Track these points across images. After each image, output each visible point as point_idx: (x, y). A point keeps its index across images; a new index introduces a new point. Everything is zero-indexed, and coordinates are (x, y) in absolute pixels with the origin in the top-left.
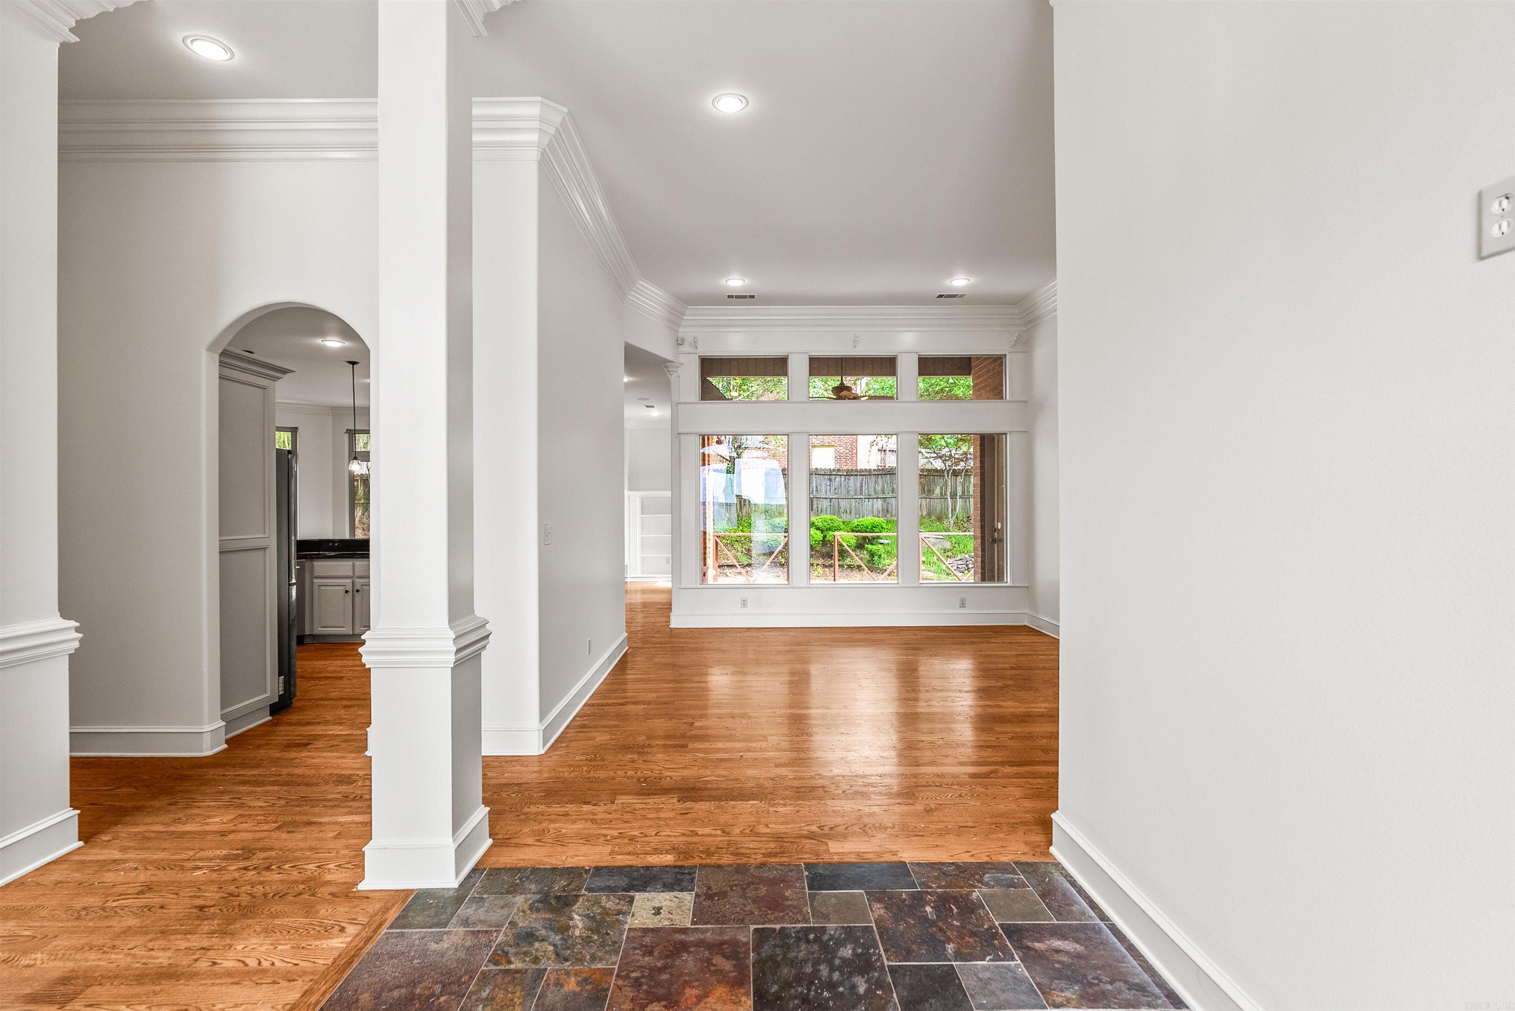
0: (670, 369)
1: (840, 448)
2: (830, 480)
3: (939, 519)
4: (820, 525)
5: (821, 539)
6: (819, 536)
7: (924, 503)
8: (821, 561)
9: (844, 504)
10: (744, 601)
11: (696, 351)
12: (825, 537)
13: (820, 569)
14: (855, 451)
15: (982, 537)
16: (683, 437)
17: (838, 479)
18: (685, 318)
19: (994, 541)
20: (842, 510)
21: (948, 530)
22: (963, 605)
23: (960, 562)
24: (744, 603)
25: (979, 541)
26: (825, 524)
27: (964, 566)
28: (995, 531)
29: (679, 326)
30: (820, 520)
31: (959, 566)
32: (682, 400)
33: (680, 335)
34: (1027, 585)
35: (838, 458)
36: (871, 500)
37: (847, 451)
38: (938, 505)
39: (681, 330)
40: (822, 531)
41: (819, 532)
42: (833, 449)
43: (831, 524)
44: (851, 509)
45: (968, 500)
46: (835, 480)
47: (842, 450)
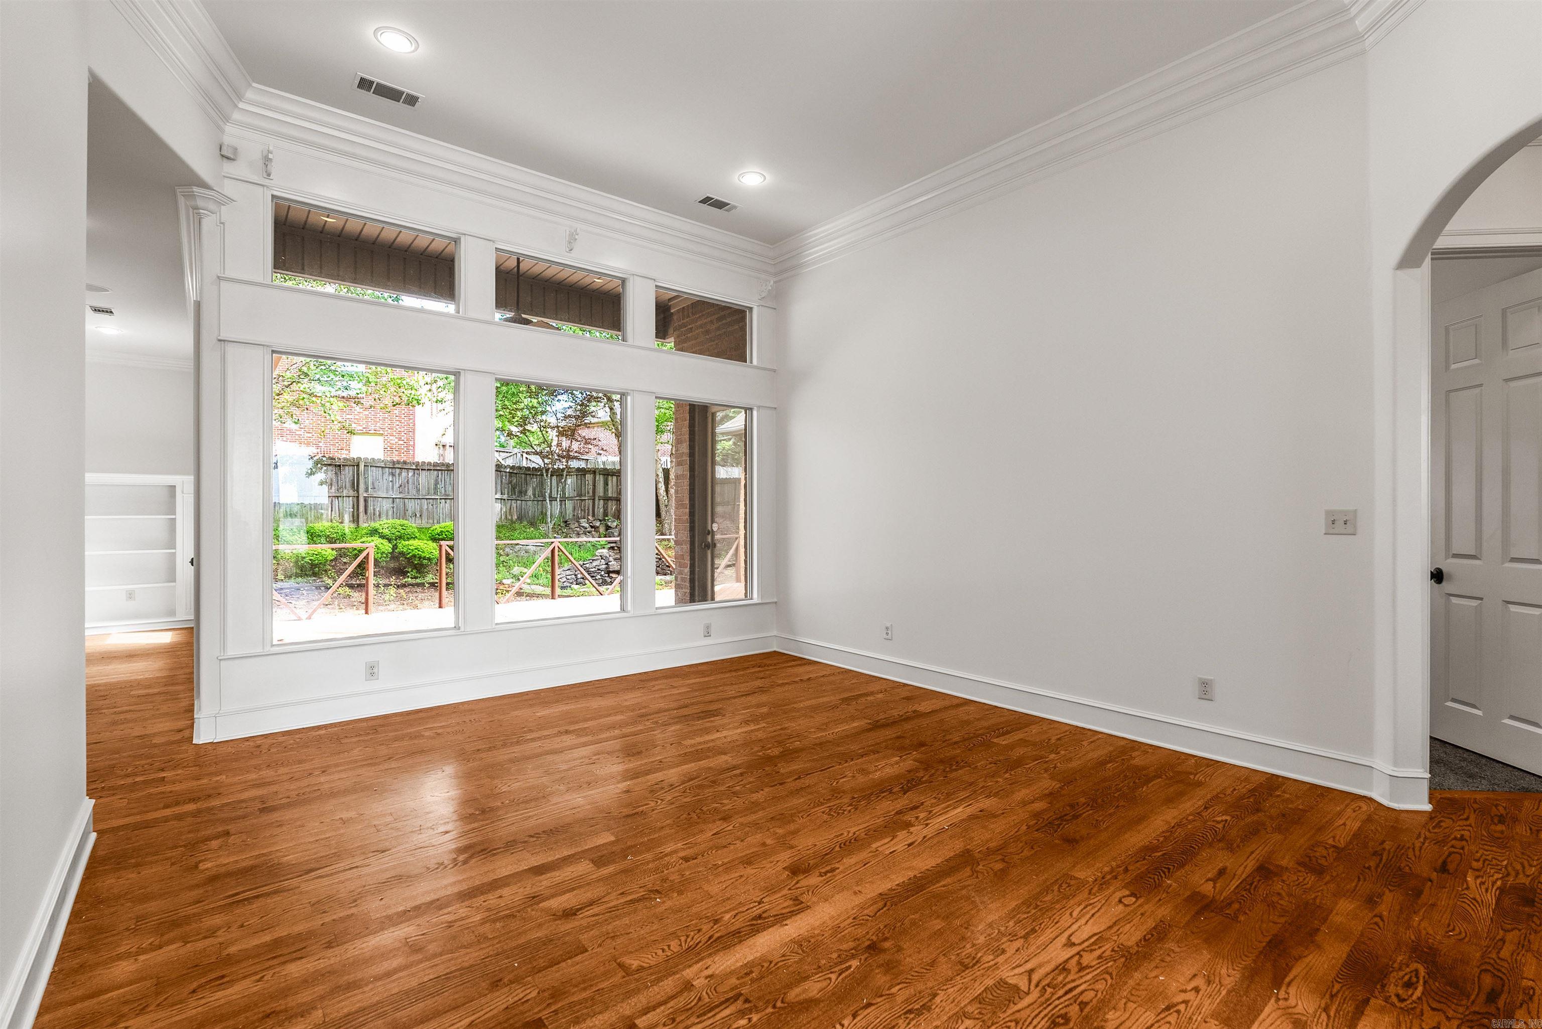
0: (200, 203)
1: (391, 438)
2: (393, 475)
3: (533, 524)
4: (386, 532)
5: (391, 550)
6: (387, 547)
7: (514, 505)
8: (393, 580)
9: (411, 505)
10: (372, 668)
11: (266, 182)
12: (395, 547)
13: (392, 591)
14: (411, 443)
15: (691, 541)
16: (230, 349)
17: (404, 474)
18: (241, 105)
19: (707, 546)
20: (410, 512)
21: (546, 536)
22: (708, 634)
23: (568, 572)
24: (372, 671)
25: (686, 547)
26: (394, 531)
27: (573, 576)
28: (709, 533)
29: (226, 119)
30: (386, 526)
31: (568, 577)
32: (228, 274)
33: (227, 140)
34: (775, 600)
35: (388, 449)
36: (448, 501)
37: (401, 442)
38: (531, 508)
39: (229, 128)
40: (390, 540)
41: (385, 542)
42: (381, 438)
43: (402, 531)
44: (421, 511)
45: (563, 502)
46: (400, 474)
47: (394, 440)
